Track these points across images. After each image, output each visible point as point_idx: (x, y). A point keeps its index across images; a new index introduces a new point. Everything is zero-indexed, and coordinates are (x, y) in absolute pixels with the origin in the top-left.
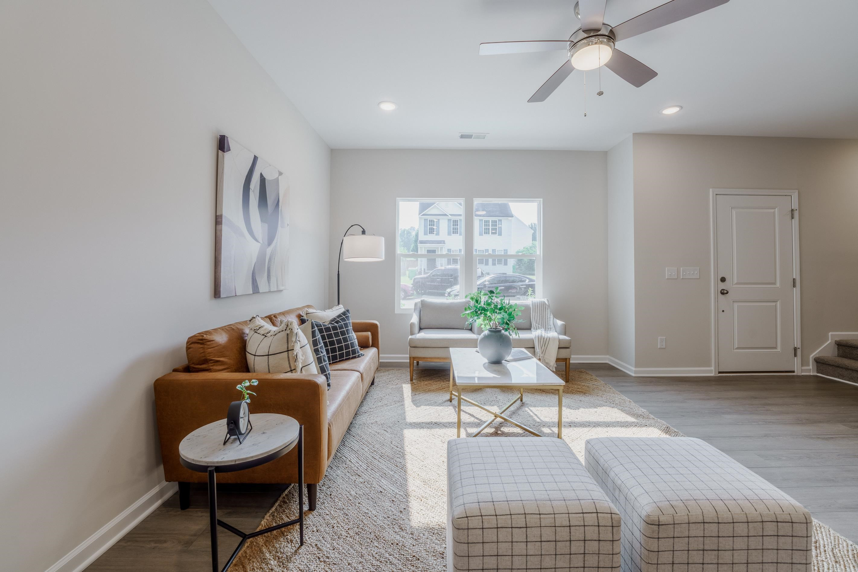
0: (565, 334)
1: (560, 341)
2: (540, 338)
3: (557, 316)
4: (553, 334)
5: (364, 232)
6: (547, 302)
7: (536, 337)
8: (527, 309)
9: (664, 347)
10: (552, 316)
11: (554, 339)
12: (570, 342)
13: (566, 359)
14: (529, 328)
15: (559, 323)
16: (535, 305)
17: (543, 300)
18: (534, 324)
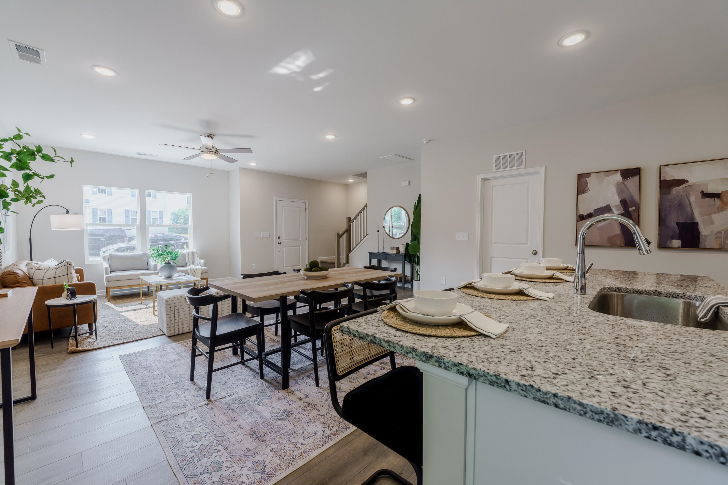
0: (205, 267)
1: (202, 269)
2: (191, 269)
3: (201, 258)
4: (199, 267)
5: (68, 212)
6: (195, 252)
7: (189, 269)
8: (184, 255)
9: (254, 269)
10: (198, 259)
11: (199, 269)
12: (208, 270)
13: (206, 278)
14: (185, 266)
15: (202, 261)
16: (189, 254)
17: (193, 250)
18: (188, 263)
